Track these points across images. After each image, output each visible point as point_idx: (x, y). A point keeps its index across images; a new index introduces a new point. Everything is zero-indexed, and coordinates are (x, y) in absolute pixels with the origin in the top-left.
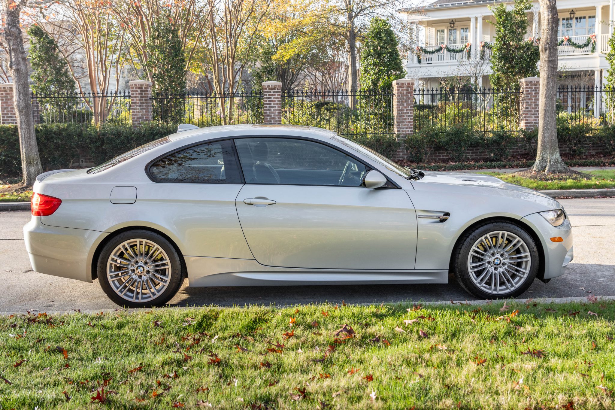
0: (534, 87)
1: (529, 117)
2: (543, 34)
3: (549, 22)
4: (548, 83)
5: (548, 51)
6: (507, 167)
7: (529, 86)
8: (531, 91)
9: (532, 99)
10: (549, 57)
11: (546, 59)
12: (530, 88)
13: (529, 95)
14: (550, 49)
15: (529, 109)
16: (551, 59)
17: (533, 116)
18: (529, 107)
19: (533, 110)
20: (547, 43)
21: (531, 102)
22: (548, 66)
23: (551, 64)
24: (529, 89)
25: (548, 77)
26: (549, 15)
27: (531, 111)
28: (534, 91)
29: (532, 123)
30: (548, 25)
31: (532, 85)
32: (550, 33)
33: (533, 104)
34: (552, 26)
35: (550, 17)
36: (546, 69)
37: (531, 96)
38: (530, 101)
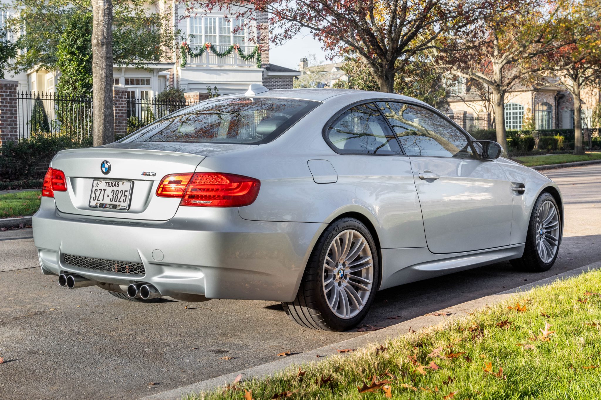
0: (9, 91)
1: (5, 128)
2: (98, 27)
3: (105, 13)
4: (106, 83)
5: (105, 47)
6: (10, 188)
7: (4, 90)
8: (6, 96)
9: (7, 107)
10: (107, 53)
11: (103, 55)
12: (4, 92)
13: (4, 101)
14: (107, 44)
15: (5, 118)
16: (108, 56)
17: (9, 127)
18: (5, 116)
19: (9, 120)
20: (104, 37)
21: (6, 110)
22: (106, 63)
23: (108, 61)
24: (4, 94)
25: (107, 77)
26: (104, 5)
27: (7, 121)
28: (8, 96)
29: (8, 135)
30: (104, 16)
31: (6, 89)
32: (106, 26)
33: (9, 112)
34: (108, 18)
35: (106, 7)
36: (104, 66)
37: (6, 103)
38: (5, 108)
